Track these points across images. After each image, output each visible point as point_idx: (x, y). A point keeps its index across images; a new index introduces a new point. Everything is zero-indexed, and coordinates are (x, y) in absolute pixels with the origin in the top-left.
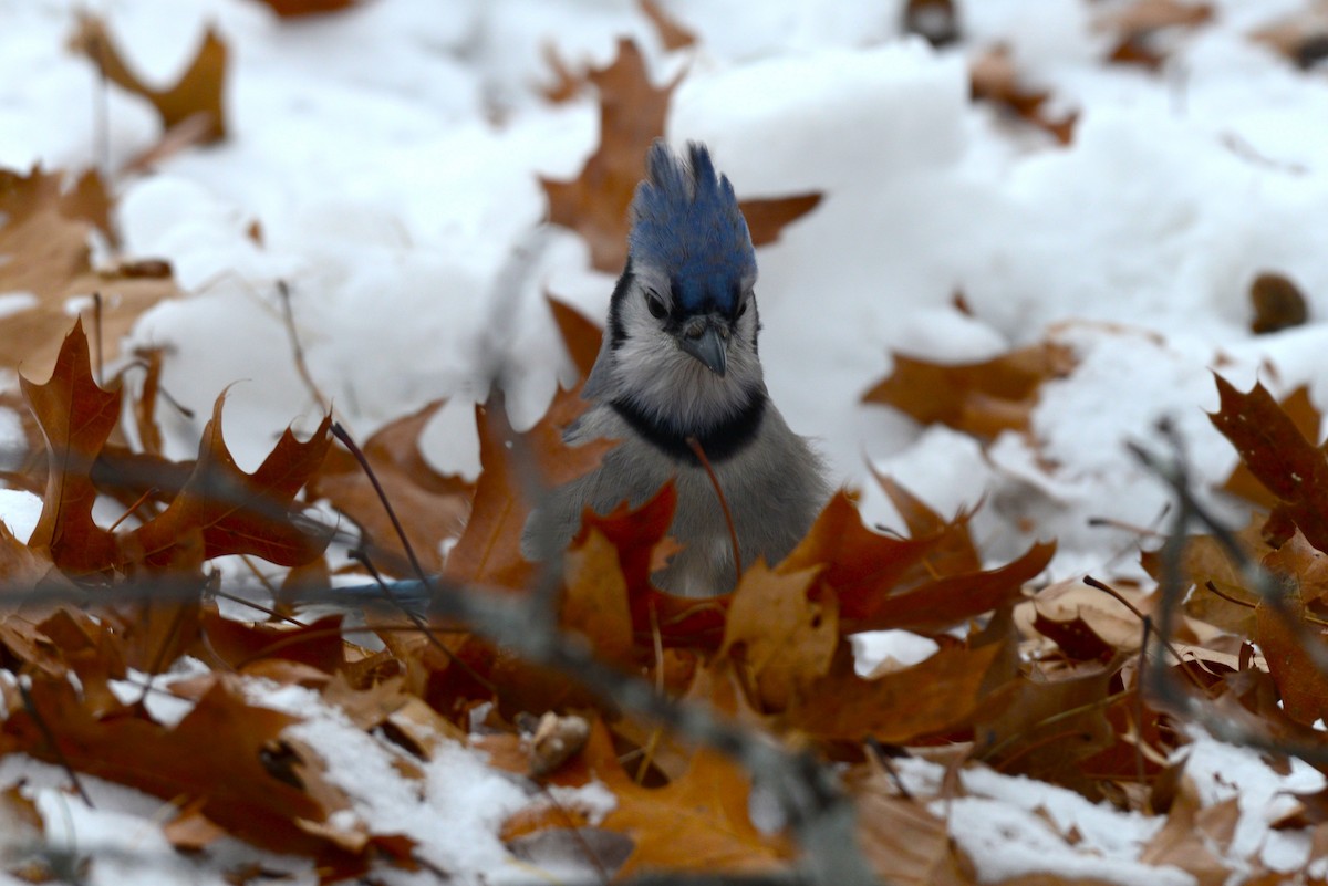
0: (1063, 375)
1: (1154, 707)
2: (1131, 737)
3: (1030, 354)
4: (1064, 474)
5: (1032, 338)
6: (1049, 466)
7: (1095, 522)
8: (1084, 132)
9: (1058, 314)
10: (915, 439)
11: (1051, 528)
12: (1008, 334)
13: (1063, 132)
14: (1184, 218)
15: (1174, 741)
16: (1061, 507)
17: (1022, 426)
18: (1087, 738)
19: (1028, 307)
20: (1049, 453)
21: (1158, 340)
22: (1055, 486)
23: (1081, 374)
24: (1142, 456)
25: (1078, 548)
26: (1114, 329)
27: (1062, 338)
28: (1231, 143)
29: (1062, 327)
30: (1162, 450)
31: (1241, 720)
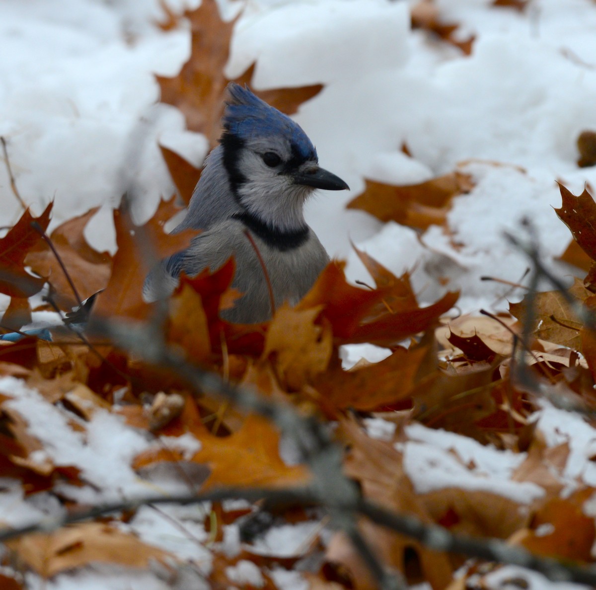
0: (467, 192)
1: (519, 389)
2: (506, 407)
3: (447, 179)
4: (464, 250)
5: (448, 170)
6: (458, 246)
7: (484, 279)
8: (478, 47)
9: (463, 157)
10: (378, 230)
11: (459, 282)
12: (433, 168)
13: (466, 48)
14: (538, 98)
15: (531, 409)
16: (465, 270)
17: (441, 222)
18: (479, 407)
19: (445, 151)
20: (457, 238)
21: (523, 171)
22: (461, 258)
23: (476, 191)
24: (512, 240)
25: (474, 294)
26: (496, 164)
27: (465, 170)
28: (565, 53)
29: (465, 163)
30: (523, 236)
31: (569, 397)
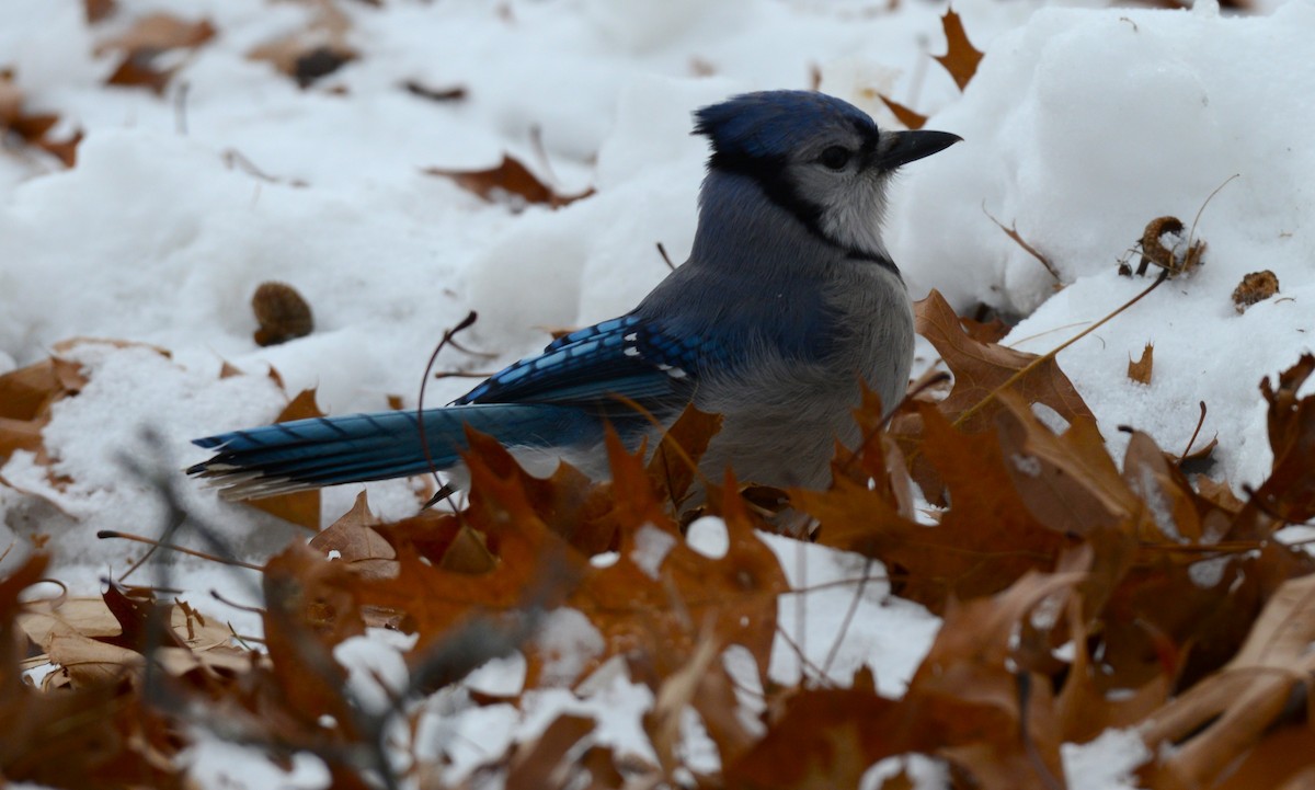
0: (74, 393)
1: (158, 712)
2: (137, 742)
3: (39, 370)
4: (71, 488)
5: (40, 356)
6: (62, 481)
7: (103, 535)
8: (83, 151)
9: (67, 335)
11: (68, 541)
12: (17, 358)
13: (66, 154)
14: (187, 234)
15: (177, 744)
16: (74, 520)
17: (33, 444)
18: (94, 745)
19: (36, 325)
20: (59, 469)
21: (167, 354)
22: (66, 501)
23: (88, 389)
25: (83, 558)
26: (121, 345)
27: (68, 355)
28: (231, 158)
29: (69, 345)
31: (240, 723)
